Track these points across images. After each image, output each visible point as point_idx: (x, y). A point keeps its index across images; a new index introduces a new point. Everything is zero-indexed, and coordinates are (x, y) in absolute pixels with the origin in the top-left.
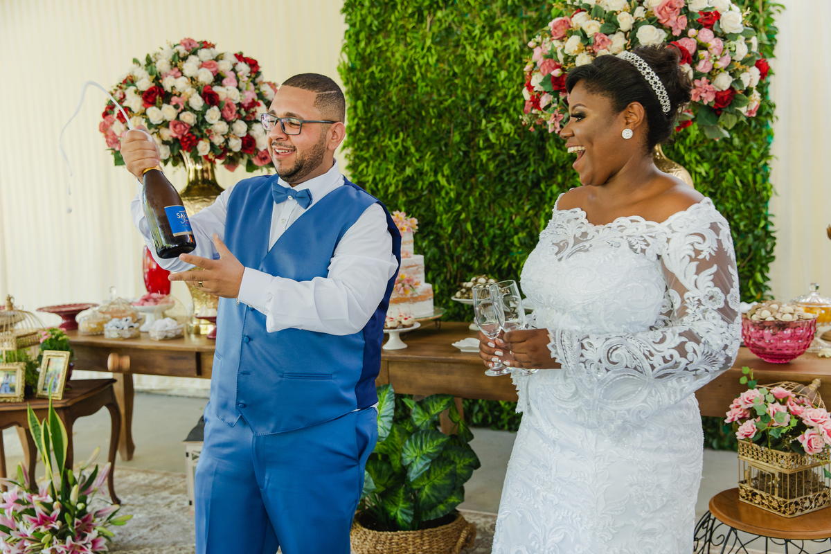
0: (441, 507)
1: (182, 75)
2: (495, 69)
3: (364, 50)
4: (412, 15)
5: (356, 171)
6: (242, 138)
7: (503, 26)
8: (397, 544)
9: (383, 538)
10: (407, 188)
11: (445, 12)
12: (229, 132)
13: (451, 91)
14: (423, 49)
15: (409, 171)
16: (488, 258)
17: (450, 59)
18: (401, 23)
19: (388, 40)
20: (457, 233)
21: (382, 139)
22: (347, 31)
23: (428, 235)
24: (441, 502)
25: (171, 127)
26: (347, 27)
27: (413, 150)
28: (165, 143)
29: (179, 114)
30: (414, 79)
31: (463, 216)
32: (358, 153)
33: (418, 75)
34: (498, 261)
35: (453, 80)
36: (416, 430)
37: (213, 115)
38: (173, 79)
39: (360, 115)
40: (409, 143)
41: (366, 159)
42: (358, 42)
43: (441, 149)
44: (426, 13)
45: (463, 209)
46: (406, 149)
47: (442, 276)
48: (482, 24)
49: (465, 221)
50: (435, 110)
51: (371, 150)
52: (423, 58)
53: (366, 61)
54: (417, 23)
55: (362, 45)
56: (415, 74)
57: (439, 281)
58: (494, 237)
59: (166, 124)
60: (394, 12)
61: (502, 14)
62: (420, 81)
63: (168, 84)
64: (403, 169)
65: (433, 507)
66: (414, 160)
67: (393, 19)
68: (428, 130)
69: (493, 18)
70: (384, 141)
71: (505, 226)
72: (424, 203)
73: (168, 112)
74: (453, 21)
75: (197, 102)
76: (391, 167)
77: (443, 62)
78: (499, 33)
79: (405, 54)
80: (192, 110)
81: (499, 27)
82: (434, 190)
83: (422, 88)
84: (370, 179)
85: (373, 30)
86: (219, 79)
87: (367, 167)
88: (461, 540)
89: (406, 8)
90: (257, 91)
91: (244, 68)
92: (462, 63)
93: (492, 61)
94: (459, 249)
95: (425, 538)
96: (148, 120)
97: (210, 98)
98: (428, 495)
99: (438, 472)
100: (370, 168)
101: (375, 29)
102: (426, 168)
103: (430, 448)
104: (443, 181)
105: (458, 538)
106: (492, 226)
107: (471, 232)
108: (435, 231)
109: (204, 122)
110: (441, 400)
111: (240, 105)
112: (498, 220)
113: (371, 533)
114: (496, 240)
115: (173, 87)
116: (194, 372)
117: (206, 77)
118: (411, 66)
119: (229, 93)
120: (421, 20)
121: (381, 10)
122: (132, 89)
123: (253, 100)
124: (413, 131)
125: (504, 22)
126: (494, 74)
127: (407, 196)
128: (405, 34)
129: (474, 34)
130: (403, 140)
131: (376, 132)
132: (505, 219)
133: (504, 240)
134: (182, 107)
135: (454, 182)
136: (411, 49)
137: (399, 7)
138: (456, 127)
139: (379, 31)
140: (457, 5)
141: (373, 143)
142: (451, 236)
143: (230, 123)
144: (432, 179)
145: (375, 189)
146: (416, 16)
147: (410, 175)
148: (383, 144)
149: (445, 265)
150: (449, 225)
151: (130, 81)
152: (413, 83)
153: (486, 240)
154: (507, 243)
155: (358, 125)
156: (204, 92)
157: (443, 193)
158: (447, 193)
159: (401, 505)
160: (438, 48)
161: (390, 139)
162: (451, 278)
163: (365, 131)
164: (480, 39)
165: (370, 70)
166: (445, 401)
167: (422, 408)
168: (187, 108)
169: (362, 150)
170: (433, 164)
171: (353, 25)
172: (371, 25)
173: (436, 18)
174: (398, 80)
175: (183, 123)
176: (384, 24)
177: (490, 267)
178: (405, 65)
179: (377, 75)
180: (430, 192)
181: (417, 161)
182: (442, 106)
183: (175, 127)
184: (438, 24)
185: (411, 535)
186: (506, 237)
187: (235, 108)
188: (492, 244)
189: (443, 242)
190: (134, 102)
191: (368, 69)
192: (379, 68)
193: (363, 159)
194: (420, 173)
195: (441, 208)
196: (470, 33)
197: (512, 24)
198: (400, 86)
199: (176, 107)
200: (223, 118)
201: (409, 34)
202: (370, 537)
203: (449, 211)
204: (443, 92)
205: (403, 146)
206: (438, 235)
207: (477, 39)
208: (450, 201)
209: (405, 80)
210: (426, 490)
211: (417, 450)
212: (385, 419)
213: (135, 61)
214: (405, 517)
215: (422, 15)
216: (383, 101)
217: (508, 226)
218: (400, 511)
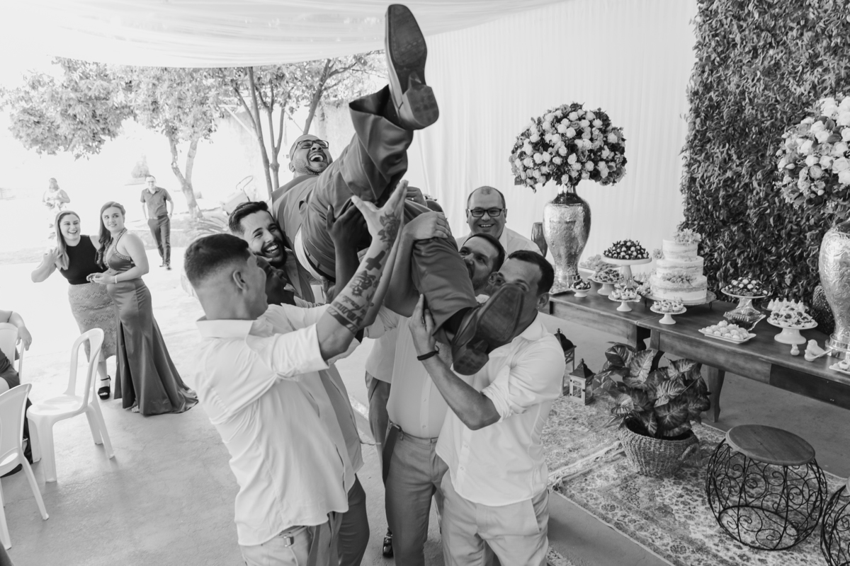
0: (677, 430)
1: (557, 133)
2: (812, 97)
3: (707, 79)
4: (750, 52)
5: (690, 169)
6: (590, 172)
7: (825, 63)
8: (644, 444)
9: (637, 438)
10: (727, 185)
11: (775, 51)
12: (582, 169)
13: (773, 113)
14: (753, 80)
15: (729, 174)
16: (784, 246)
17: (775, 88)
18: (738, 58)
19: (726, 72)
20: (762, 223)
21: (713, 147)
22: (696, 63)
23: (739, 222)
24: (677, 426)
25: (547, 166)
26: (697, 60)
27: (734, 157)
28: (542, 175)
29: (552, 159)
30: (743, 104)
31: (768, 211)
32: (693, 156)
33: (747, 100)
34: (792, 249)
35: (775, 105)
36: (668, 378)
37: (572, 159)
38: (551, 135)
39: (697, 128)
40: (732, 152)
41: (699, 161)
42: (703, 72)
43: (757, 158)
44: (760, 51)
45: (769, 206)
46: (730, 156)
47: (746, 254)
48: (806, 61)
49: (770, 215)
50: (757, 128)
51: (703, 155)
52: (753, 87)
53: (708, 87)
54: (752, 59)
55: (706, 75)
56: (745, 99)
57: (743, 257)
58: (792, 229)
59: (544, 163)
60: (734, 50)
61: (825, 54)
62: (747, 105)
63: (547, 138)
64: (725, 172)
65: (671, 428)
66: (735, 165)
67: (732, 55)
68: (749, 143)
69: (817, 56)
70: (714, 149)
71: (802, 223)
72: (739, 198)
73: (546, 157)
74: (781, 58)
75: (563, 151)
76: (717, 169)
77: (770, 90)
78: (820, 69)
79: (739, 83)
80: (559, 155)
81: (821, 63)
82: (748, 189)
83: (749, 110)
84: (700, 176)
85: (715, 65)
86: (579, 134)
87: (698, 167)
88: (686, 452)
89: (744, 46)
90: (605, 139)
91: (598, 123)
92: (784, 92)
93: (809, 92)
94: (761, 236)
95: (663, 445)
96: (534, 161)
97: (572, 148)
98: (668, 421)
99: (675, 408)
100: (700, 168)
101: (717, 64)
102: (744, 172)
103: (673, 392)
104: (755, 184)
105: (685, 450)
106: (790, 222)
107: (773, 225)
108: (745, 220)
109: (567, 163)
110: (689, 363)
111: (591, 151)
112: (797, 218)
113: (631, 433)
114: (792, 233)
115: (550, 141)
116: (549, 311)
117: (571, 133)
118: (743, 93)
119: (584, 143)
120: (755, 56)
121: (724, 48)
122: (527, 140)
123: (600, 146)
124: (738, 143)
125: (826, 60)
126: (811, 103)
127: (727, 191)
128: (741, 67)
129: (797, 70)
130: (729, 149)
131: (709, 141)
132: (802, 218)
133: (799, 234)
134: (554, 154)
135: (764, 185)
136: (744, 79)
137: (738, 46)
138: (771, 142)
139: (720, 65)
140: (788, 45)
141: (706, 149)
142: (756, 225)
143: (583, 164)
144: (747, 181)
145: (702, 183)
146: (751, 54)
147: (730, 176)
148: (713, 151)
149: (749, 246)
150: (755, 217)
151: (526, 134)
152: (742, 106)
153: (783, 233)
154: (802, 236)
155: (695, 135)
156: (569, 144)
157: (755, 192)
158: (758, 193)
159: (651, 422)
160: (766, 79)
161: (718, 148)
162: (752, 256)
163: (700, 140)
164: (803, 73)
165: (710, 94)
166: (691, 365)
167: (675, 367)
168: (558, 154)
169: (696, 154)
170: (750, 169)
171: (701, 60)
172: (714, 60)
173: (768, 55)
174: (730, 104)
175: (553, 164)
176: (725, 60)
177: (785, 252)
178: (738, 91)
179: (715, 99)
180: (745, 190)
181: (737, 166)
182: (763, 125)
183: (549, 166)
184: (769, 59)
185: (654, 441)
186: (801, 231)
187: (587, 153)
188: (789, 235)
189: (750, 229)
190: (528, 149)
191: (708, 93)
192: (717, 93)
193: (696, 161)
194: (739, 175)
195: (752, 204)
196: (794, 68)
197: (834, 61)
198: (732, 108)
199: (551, 154)
200: (578, 161)
201: (744, 67)
202: (629, 435)
203: (758, 206)
204: (766, 114)
205: (727, 153)
206: (747, 223)
207: (799, 74)
208: (760, 198)
209: (736, 103)
210: (668, 418)
211: (664, 392)
212: (645, 371)
213: (532, 119)
214: (652, 430)
215: (757, 52)
216: (717, 119)
217: (805, 223)
218: (650, 425)
